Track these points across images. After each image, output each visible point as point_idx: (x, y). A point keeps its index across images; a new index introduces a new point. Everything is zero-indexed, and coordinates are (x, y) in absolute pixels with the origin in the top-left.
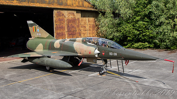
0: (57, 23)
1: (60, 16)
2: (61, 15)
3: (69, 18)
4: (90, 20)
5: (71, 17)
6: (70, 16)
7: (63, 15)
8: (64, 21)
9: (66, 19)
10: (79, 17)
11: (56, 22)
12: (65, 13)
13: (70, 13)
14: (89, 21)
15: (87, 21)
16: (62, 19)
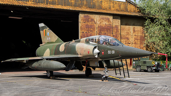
0: (83, 31)
1: (88, 21)
2: (90, 20)
3: (102, 25)
4: (136, 30)
5: (105, 23)
6: (103, 22)
7: (92, 20)
8: (94, 29)
9: (96, 26)
10: (117, 24)
11: (82, 29)
12: (96, 18)
13: (103, 19)
14: (134, 31)
15: (132, 31)
16: (91, 26)
